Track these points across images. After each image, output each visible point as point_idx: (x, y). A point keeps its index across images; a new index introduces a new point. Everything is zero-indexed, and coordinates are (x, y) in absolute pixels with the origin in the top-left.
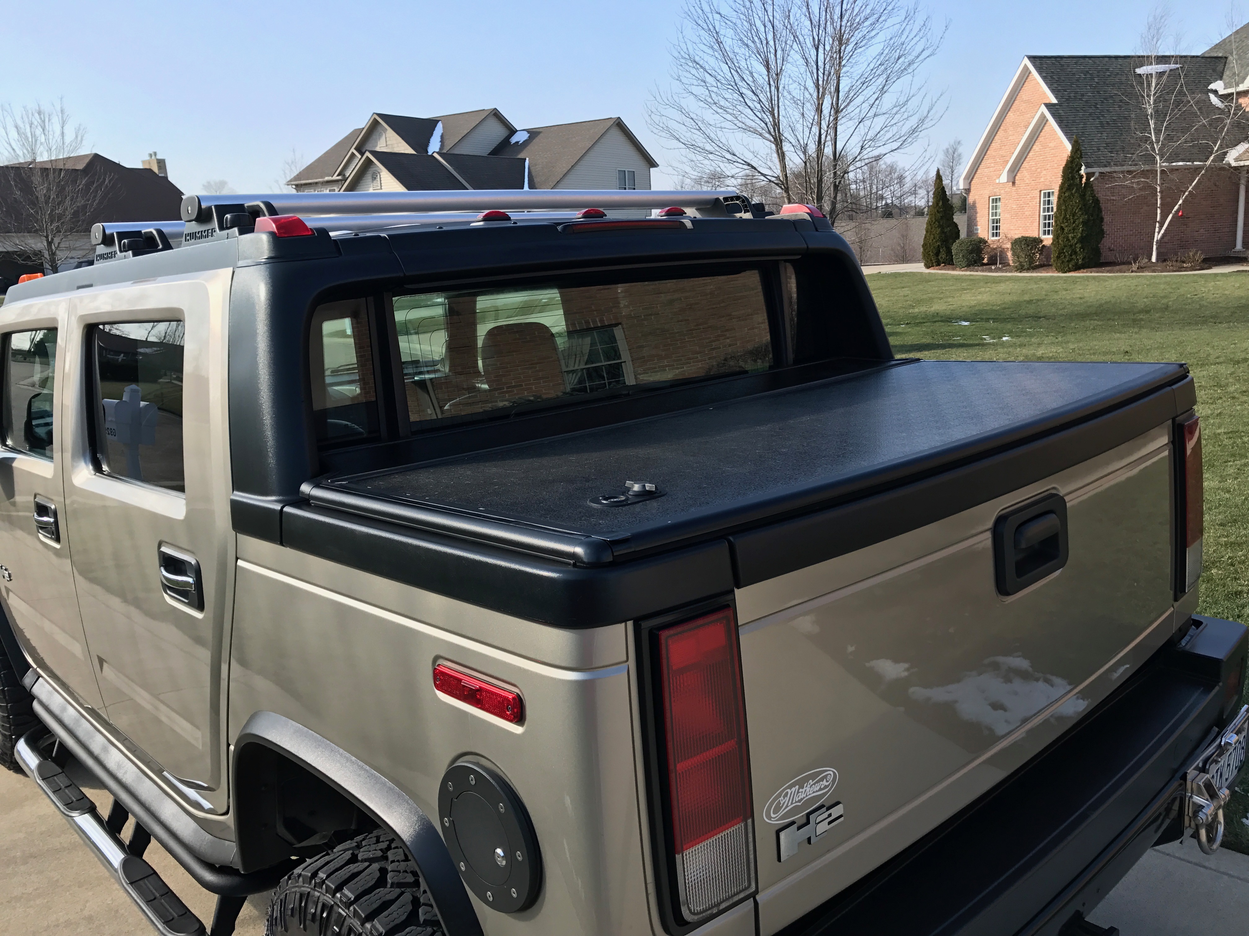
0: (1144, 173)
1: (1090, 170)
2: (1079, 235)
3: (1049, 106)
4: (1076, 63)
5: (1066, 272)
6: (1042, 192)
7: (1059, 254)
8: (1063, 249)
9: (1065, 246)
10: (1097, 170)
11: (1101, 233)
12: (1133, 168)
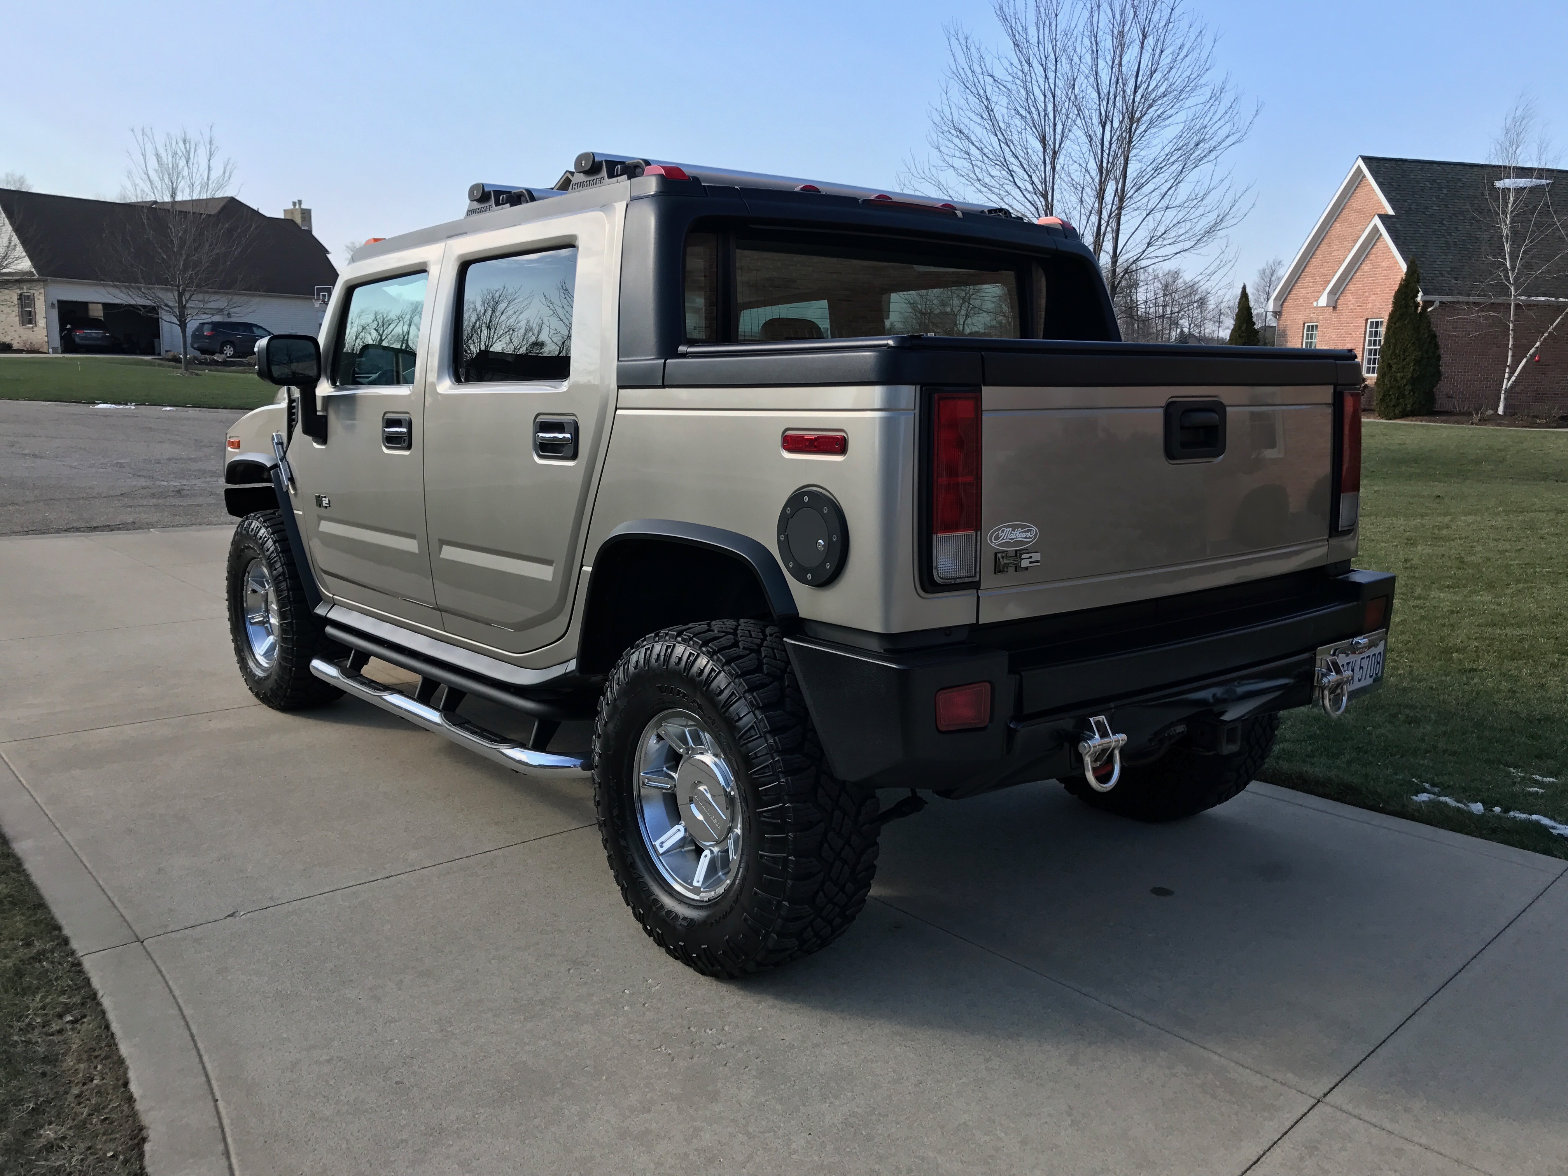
0: (1493, 306)
1: (1430, 298)
2: (1410, 375)
3: (1384, 218)
4: (1421, 169)
5: (1390, 419)
6: (1369, 321)
7: (1384, 396)
8: (1389, 391)
9: (1392, 387)
10: (1437, 299)
11: (1437, 375)
12: (1481, 299)
